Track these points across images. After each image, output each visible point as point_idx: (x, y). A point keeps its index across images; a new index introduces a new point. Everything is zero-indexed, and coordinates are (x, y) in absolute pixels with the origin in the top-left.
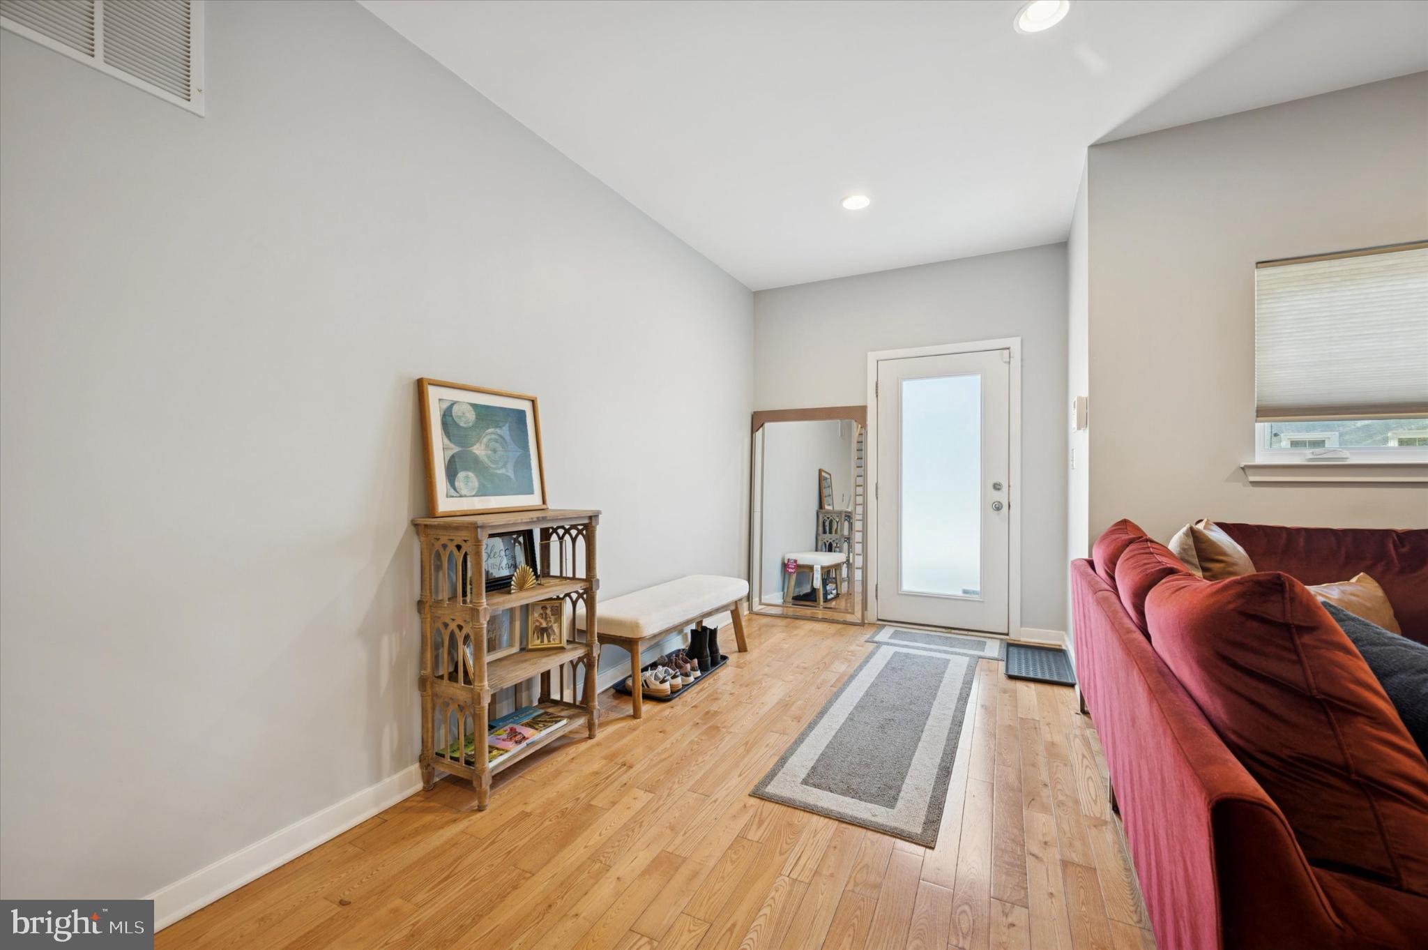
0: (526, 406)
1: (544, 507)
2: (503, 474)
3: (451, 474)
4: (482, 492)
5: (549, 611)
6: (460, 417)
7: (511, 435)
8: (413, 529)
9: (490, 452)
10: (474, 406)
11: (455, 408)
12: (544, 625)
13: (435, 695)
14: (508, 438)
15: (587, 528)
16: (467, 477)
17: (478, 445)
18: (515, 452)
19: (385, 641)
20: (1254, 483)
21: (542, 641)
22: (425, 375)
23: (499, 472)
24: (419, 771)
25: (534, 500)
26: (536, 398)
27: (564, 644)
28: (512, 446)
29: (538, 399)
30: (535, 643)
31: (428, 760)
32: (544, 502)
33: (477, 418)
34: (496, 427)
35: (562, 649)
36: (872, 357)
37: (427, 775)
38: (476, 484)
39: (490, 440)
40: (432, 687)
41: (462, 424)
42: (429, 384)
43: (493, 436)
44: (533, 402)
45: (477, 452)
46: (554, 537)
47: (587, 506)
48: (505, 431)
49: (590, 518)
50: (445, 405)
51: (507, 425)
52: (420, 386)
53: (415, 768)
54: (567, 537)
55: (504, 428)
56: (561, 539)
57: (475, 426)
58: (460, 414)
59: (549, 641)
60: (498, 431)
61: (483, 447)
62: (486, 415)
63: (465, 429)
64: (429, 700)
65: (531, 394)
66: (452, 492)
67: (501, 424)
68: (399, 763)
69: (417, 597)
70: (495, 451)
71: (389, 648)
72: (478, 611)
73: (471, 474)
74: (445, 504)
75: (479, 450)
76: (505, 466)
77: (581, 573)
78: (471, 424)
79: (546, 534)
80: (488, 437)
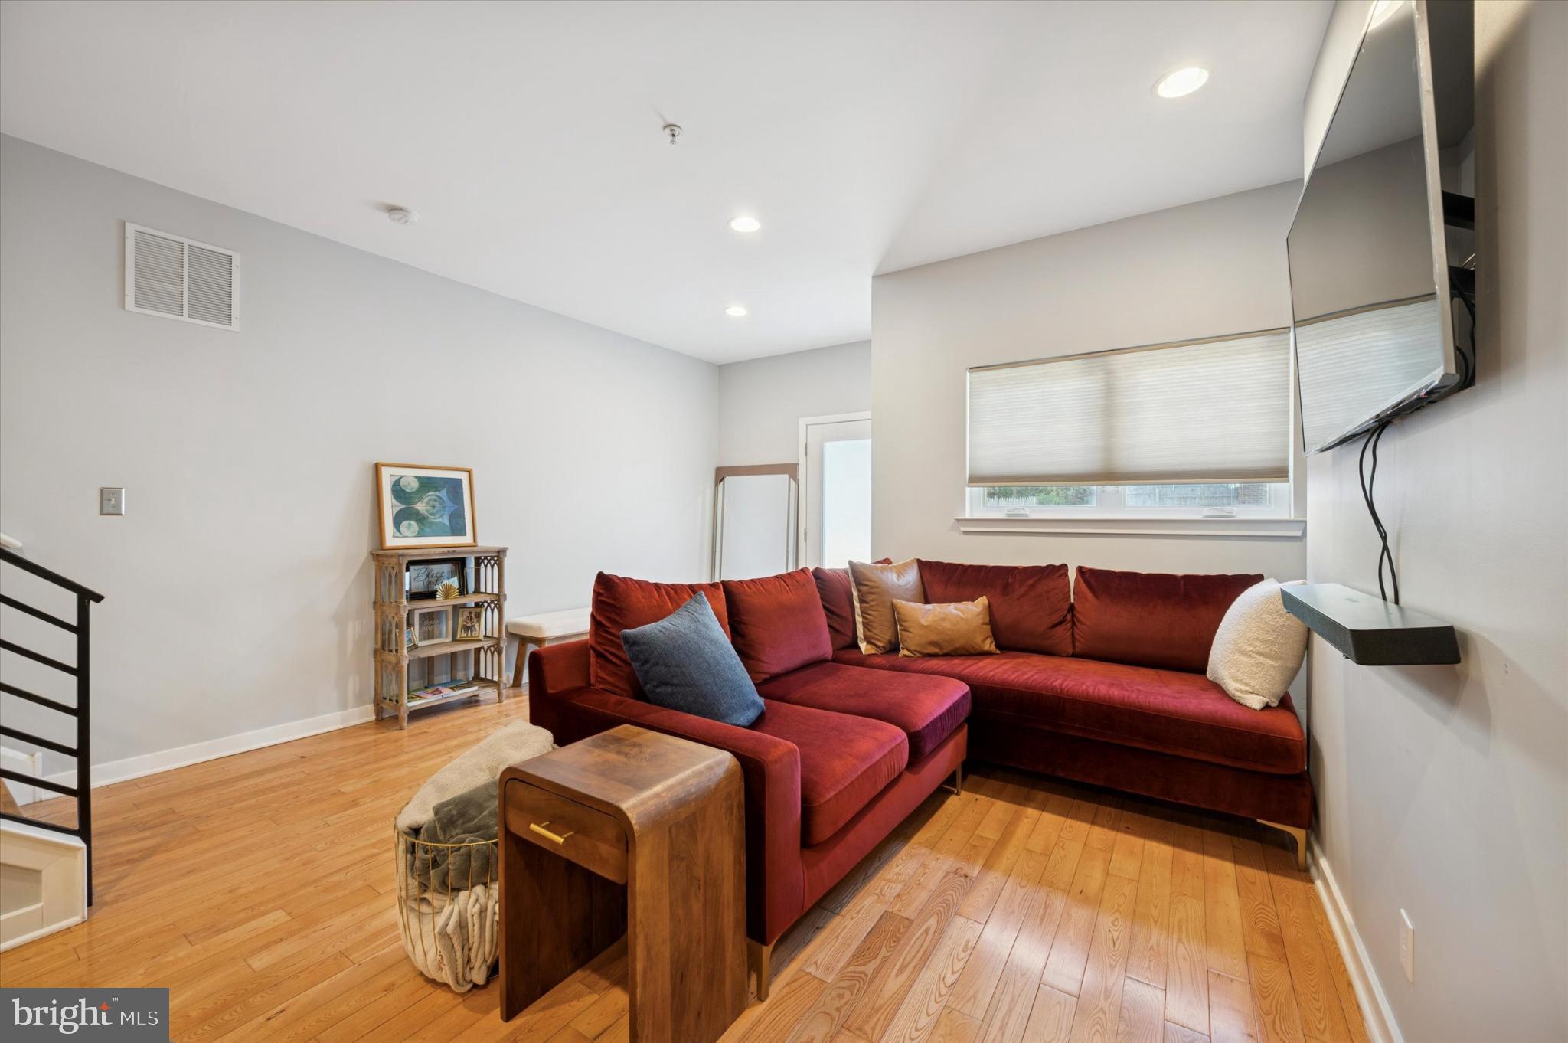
0: (464, 476)
1: (475, 544)
2: (439, 522)
3: (397, 522)
4: (420, 534)
5: (473, 615)
6: (406, 486)
7: (449, 497)
8: (372, 556)
9: (428, 508)
10: (419, 478)
11: (402, 479)
12: (469, 625)
13: (382, 660)
14: (445, 498)
15: (497, 557)
16: (410, 524)
17: (419, 503)
18: (451, 507)
19: (351, 624)
20: (965, 533)
21: (467, 635)
22: (381, 460)
23: (438, 520)
24: (373, 708)
25: (467, 539)
26: (472, 470)
27: (481, 637)
28: (448, 503)
29: (474, 470)
30: (461, 634)
31: (378, 703)
32: (475, 541)
33: (420, 485)
34: (435, 491)
35: (480, 640)
36: (802, 422)
37: (379, 711)
38: (417, 529)
39: (430, 500)
40: (380, 656)
41: (407, 490)
42: (383, 465)
43: (433, 497)
44: (469, 472)
45: (419, 508)
46: (482, 565)
47: (497, 544)
48: (443, 493)
49: (499, 552)
50: (394, 479)
51: (445, 489)
52: (377, 468)
53: (371, 707)
54: (489, 565)
55: (443, 491)
56: (486, 566)
57: (418, 491)
58: (407, 484)
59: (471, 635)
60: (437, 493)
61: (424, 505)
62: (427, 484)
63: (410, 493)
64: (379, 663)
65: (468, 467)
66: (398, 534)
67: (440, 489)
68: (360, 701)
69: (373, 600)
70: (434, 507)
71: (353, 630)
72: (399, 607)
73: (413, 523)
74: (391, 541)
75: (421, 507)
76: (441, 517)
77: (496, 591)
78: (414, 490)
79: (478, 561)
80: (429, 498)
